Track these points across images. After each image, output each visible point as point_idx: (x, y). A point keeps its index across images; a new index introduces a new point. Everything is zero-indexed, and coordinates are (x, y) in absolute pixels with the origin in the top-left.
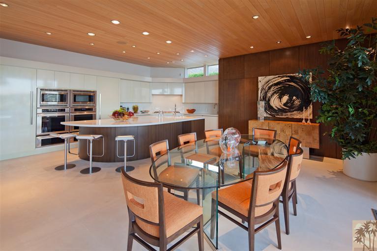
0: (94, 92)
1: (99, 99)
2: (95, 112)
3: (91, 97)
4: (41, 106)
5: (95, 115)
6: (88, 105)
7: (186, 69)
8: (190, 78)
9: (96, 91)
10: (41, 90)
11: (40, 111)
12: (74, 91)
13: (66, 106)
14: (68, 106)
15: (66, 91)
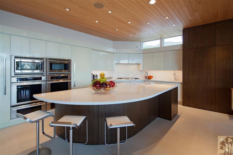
0: (69, 61)
1: (74, 67)
2: (70, 79)
3: (66, 65)
4: (15, 74)
5: (70, 82)
6: (63, 73)
7: (142, 42)
8: (145, 50)
9: (71, 60)
10: (16, 57)
11: (14, 80)
12: (50, 59)
13: (43, 74)
14: (45, 74)
15: (42, 59)
